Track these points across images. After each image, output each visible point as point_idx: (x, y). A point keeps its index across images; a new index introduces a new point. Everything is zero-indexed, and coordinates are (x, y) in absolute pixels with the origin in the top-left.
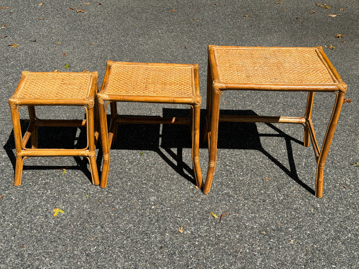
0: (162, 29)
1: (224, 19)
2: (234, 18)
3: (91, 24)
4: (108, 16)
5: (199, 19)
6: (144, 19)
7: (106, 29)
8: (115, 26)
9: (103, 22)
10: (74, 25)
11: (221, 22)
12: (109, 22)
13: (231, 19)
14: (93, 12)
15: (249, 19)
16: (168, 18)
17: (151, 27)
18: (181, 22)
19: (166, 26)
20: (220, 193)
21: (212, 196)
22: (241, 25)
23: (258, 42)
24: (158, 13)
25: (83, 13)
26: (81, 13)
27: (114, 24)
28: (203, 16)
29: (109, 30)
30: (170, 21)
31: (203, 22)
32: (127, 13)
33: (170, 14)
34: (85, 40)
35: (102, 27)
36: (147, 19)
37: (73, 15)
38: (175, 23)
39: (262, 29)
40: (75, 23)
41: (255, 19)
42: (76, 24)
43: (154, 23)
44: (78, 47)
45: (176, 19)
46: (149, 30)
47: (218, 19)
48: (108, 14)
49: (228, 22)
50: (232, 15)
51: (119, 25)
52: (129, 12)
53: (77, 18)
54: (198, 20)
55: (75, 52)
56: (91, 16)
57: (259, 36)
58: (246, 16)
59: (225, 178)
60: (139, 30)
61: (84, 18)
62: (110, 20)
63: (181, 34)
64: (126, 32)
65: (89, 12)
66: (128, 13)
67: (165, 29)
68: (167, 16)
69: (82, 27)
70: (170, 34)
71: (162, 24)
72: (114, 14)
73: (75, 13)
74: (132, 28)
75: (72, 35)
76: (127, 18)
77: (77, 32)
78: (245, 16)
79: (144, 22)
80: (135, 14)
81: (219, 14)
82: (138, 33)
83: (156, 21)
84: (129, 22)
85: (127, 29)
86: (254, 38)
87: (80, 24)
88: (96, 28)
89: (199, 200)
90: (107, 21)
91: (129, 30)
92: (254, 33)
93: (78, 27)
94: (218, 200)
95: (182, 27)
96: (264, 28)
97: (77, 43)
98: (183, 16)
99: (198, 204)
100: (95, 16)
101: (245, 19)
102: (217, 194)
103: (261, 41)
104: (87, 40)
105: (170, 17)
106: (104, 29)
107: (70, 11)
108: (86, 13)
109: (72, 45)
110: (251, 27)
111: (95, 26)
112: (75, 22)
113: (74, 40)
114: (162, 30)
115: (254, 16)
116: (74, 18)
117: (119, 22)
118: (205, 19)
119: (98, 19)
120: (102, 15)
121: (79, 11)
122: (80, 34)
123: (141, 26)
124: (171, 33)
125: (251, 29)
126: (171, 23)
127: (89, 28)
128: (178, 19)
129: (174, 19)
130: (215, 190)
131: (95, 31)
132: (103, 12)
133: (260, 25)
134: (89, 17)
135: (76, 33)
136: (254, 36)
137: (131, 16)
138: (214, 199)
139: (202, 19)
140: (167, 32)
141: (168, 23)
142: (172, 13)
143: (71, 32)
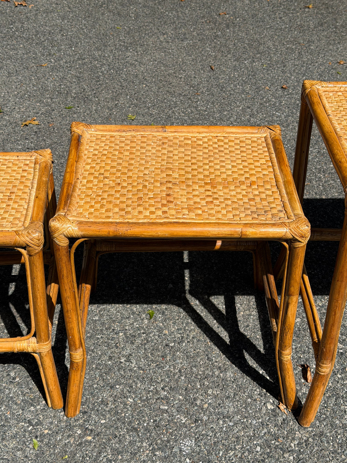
0: (166, 33)
1: (273, 12)
2: (289, 10)
3: (39, 27)
4: (69, 12)
5: (228, 14)
6: (133, 15)
7: (66, 36)
8: (83, 29)
9: (61, 22)
10: (9, 30)
11: (268, 18)
12: (71, 23)
13: (285, 12)
14: (43, 5)
15: (315, 11)
16: (174, 12)
17: (146, 30)
18: (198, 20)
19: (172, 28)
20: (337, 422)
21: (322, 434)
22: (304, 22)
23: (340, 55)
24: (155, 4)
25: (25, 7)
26: (22, 8)
27: (81, 26)
28: (235, 8)
29: (71, 37)
30: (178, 19)
31: (236, 18)
32: (101, 6)
33: (177, 6)
34: (29, 58)
35: (60, 33)
36: (137, 16)
37: (7, 11)
38: (188, 21)
39: (341, 30)
40: (12, 26)
41: (325, 12)
42: (13, 28)
43: (151, 23)
44: (17, 71)
45: (188, 15)
46: (143, 35)
47: (261, 12)
48: (69, 8)
49: (281, 18)
50: (284, 5)
51: (90, 28)
52: (105, 4)
53: (15, 16)
54: (228, 16)
55: (11, 82)
56: (40, 13)
57: (339, 43)
58: (309, 7)
59: (340, 376)
60: (125, 37)
61: (27, 17)
62: (73, 20)
63: (201, 43)
64: (102, 41)
65: (37, 5)
66: (104, 6)
67: (172, 34)
68: (172, 10)
69: (23, 33)
70: (180, 43)
71: (164, 23)
72: (80, 8)
73: (11, 7)
74: (112, 33)
75: (6, 48)
76: (103, 14)
77: (14, 42)
78: (307, 6)
79: (133, 21)
80: (116, 7)
81: (261, 3)
82: (124, 42)
83: (154, 19)
84: (107, 22)
85: (103, 35)
86: (331, 47)
87: (21, 27)
88: (50, 34)
89: (292, 445)
90: (68, 22)
91: (108, 38)
92: (329, 38)
93: (17, 33)
94: (336, 445)
95: (201, 29)
96: (344, 27)
97: (14, 64)
98: (199, 9)
99: (291, 458)
100: (47, 12)
101: (309, 12)
102: (332, 425)
103: (344, 53)
104: (34, 57)
105: (178, 12)
106: (62, 35)
107: (3, 5)
108: (30, 7)
109: (5, 67)
110: (322, 25)
111: (47, 30)
112: (12, 24)
113: (10, 58)
114: (165, 36)
115: (321, 6)
116: (10, 17)
117: (90, 22)
118: (238, 13)
119: (52, 17)
120: (59, 11)
121: (18, 4)
122: (21, 46)
123: (128, 29)
124: (182, 41)
125: (323, 31)
126: (181, 22)
127: (36, 36)
128: (191, 14)
129: (186, 14)
130: (325, 414)
131: (48, 39)
132: (60, 4)
133: (337, 22)
134: (36, 14)
135: (13, 45)
136: (330, 44)
137: (110, 11)
138: (328, 442)
139: (234, 13)
140: (175, 39)
141: (174, 22)
142: (180, 3)
143: (5, 43)
